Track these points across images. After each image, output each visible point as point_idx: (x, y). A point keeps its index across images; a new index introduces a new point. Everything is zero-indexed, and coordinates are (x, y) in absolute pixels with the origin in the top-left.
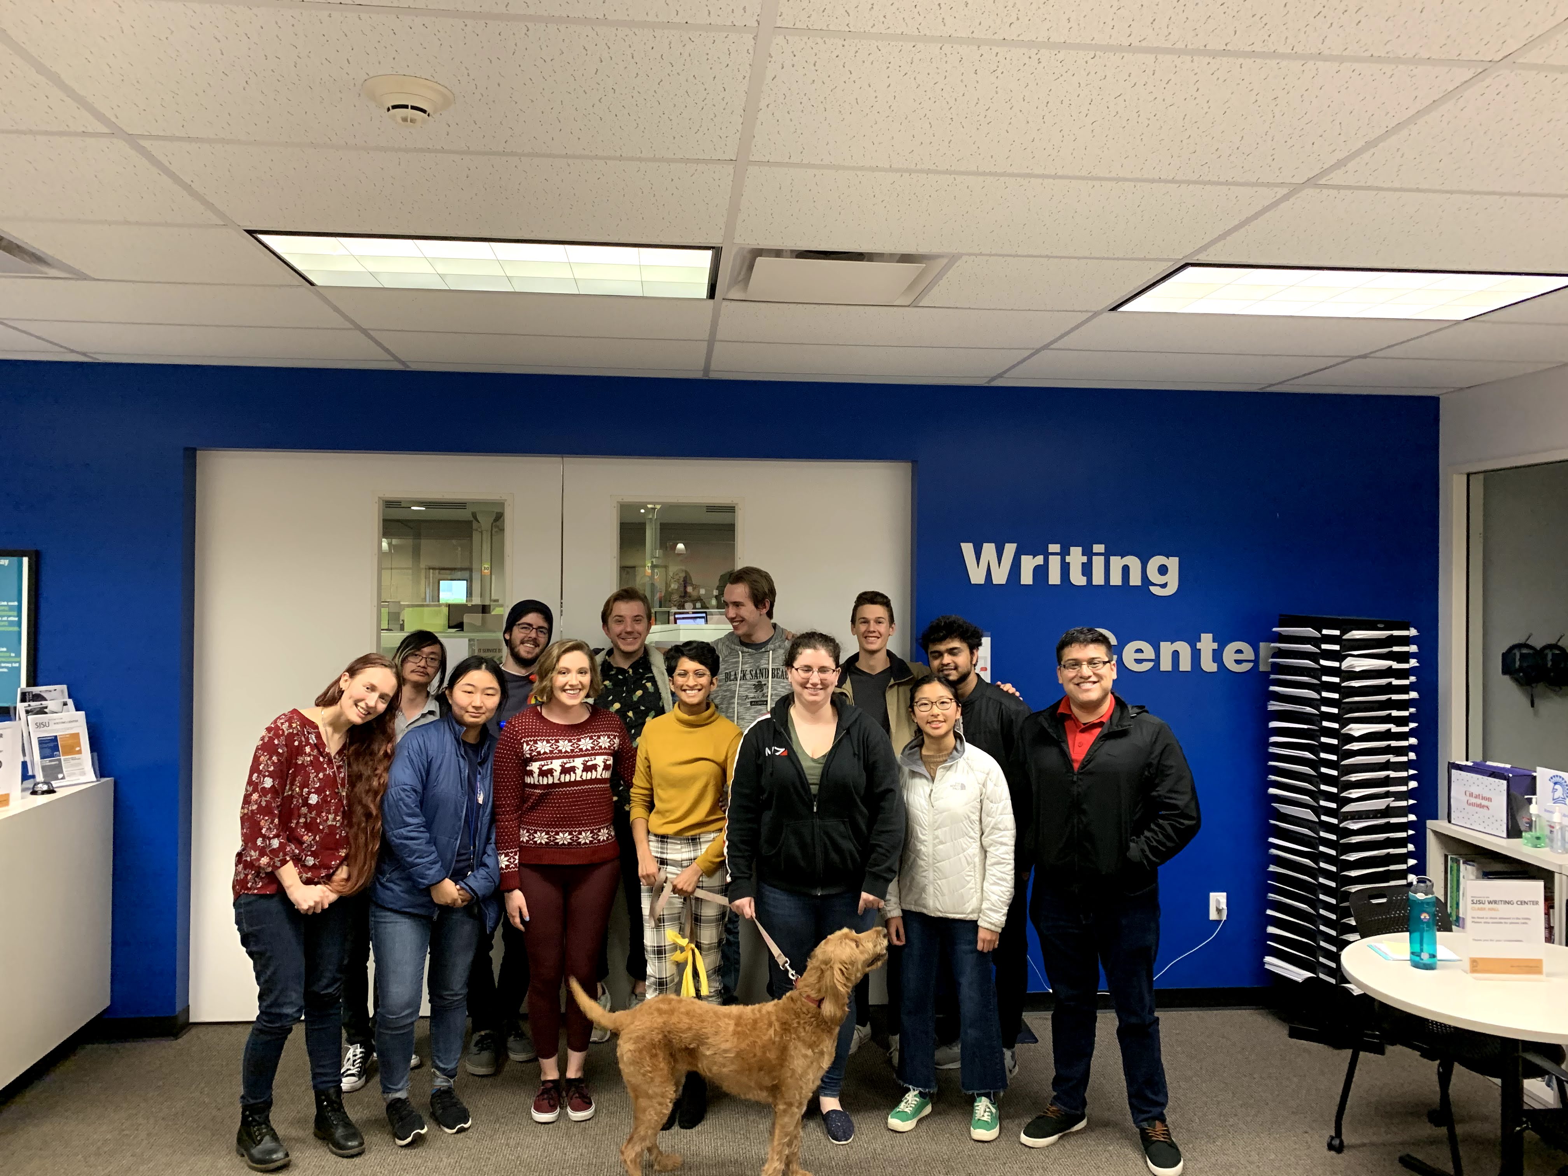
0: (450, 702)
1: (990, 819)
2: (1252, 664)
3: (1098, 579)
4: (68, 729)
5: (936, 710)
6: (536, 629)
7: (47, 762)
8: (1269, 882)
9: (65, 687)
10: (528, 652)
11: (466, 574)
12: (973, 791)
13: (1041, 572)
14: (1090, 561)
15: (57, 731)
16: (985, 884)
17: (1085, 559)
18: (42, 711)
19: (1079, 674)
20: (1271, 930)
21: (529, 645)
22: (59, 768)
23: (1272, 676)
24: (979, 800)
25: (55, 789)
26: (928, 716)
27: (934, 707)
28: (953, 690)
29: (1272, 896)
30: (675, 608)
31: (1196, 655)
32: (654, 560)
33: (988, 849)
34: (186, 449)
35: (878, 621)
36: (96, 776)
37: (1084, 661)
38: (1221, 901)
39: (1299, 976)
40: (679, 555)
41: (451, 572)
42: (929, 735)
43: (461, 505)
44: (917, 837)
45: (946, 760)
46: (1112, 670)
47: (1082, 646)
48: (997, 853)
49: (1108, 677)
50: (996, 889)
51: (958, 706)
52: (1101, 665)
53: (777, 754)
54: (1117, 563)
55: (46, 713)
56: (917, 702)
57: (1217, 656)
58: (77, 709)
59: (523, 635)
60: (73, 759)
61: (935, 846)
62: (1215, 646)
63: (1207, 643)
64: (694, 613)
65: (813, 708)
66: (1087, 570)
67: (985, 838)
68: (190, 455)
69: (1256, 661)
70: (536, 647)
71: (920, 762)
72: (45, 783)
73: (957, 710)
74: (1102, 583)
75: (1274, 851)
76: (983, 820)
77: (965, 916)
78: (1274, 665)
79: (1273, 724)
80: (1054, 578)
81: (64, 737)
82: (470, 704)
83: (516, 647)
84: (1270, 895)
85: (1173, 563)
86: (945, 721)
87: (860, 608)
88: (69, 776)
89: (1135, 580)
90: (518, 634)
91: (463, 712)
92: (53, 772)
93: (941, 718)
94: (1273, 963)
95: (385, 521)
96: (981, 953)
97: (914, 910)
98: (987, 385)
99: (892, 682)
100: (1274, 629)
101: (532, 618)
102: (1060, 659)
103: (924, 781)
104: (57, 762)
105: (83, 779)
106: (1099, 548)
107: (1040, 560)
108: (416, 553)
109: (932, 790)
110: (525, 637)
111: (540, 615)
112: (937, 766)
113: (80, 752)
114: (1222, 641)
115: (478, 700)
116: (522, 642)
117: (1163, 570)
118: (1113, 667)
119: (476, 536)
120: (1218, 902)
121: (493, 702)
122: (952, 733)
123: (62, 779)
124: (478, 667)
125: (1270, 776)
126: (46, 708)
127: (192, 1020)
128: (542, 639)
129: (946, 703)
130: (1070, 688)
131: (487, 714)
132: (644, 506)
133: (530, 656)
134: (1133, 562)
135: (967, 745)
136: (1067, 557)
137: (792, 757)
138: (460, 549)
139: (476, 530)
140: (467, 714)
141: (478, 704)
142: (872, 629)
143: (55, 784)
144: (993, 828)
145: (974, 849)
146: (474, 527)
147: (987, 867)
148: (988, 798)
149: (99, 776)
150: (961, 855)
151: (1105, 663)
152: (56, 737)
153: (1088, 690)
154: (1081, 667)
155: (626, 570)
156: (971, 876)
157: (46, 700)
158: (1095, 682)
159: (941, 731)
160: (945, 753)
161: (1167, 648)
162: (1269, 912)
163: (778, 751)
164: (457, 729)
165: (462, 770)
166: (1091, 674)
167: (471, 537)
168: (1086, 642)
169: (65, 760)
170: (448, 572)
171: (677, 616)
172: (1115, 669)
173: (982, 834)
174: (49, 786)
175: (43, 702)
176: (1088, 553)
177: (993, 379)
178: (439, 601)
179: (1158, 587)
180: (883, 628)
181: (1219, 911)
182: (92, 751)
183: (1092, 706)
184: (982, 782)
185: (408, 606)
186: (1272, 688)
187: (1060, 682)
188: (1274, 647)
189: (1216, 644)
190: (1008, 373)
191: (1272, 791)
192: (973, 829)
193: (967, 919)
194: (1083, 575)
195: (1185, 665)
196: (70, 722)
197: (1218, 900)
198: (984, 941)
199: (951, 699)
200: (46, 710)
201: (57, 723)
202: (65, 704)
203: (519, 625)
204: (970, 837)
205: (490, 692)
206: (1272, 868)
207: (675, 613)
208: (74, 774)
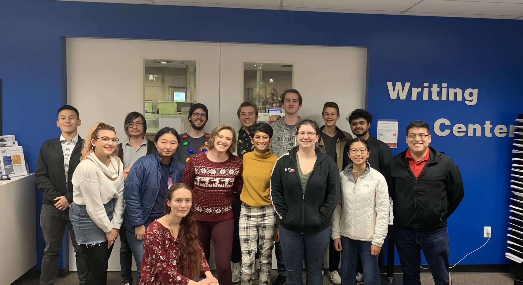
0: (156, 146)
1: (379, 200)
2: (506, 134)
3: (444, 98)
4: (15, 153)
5: (359, 153)
6: (201, 115)
7: (7, 167)
8: (509, 223)
9: (14, 136)
10: (198, 125)
11: (184, 90)
12: (372, 188)
13: (420, 95)
14: (441, 90)
15: (11, 154)
16: (376, 227)
17: (439, 90)
18: (4, 146)
19: (415, 140)
20: (509, 242)
21: (198, 122)
22: (12, 169)
23: (515, 139)
24: (375, 192)
25: (10, 178)
26: (355, 156)
27: (358, 152)
28: (367, 145)
29: (510, 229)
30: (269, 106)
31: (483, 130)
32: (260, 86)
33: (377, 213)
34: (61, 37)
35: (333, 114)
36: (28, 173)
37: (417, 134)
38: (489, 230)
39: (519, 261)
40: (271, 84)
41: (179, 89)
42: (355, 164)
43: (182, 62)
44: (348, 206)
45: (362, 174)
46: (429, 139)
47: (417, 128)
48: (381, 214)
49: (427, 142)
50: (379, 229)
51: (368, 151)
52: (424, 137)
53: (290, 171)
54: (452, 91)
55: (6, 147)
56: (351, 150)
57: (492, 130)
58: (19, 145)
59: (195, 118)
60: (18, 166)
61: (355, 210)
62: (491, 126)
63: (488, 125)
64: (276, 108)
65: (306, 150)
66: (439, 94)
67: (377, 208)
68: (63, 40)
69: (508, 133)
70: (201, 122)
71: (351, 175)
72: (6, 175)
73: (368, 153)
74: (445, 99)
75: (512, 211)
76: (376, 200)
77: (366, 240)
78: (515, 134)
79: (514, 159)
80: (426, 97)
81: (14, 156)
82: (165, 148)
83: (193, 123)
84: (509, 228)
85: (475, 92)
86: (362, 158)
87: (325, 108)
88: (16, 172)
89: (459, 98)
90: (194, 117)
91: (162, 151)
92: (10, 171)
93: (361, 157)
94: (509, 255)
95: (145, 67)
96: (373, 256)
97: (345, 236)
98: (400, 15)
99: (338, 140)
100: (516, 120)
101: (199, 111)
102: (407, 134)
103: (352, 183)
104: (11, 167)
105: (22, 174)
106: (444, 85)
107: (420, 90)
108: (163, 81)
109: (355, 187)
110: (196, 118)
111: (201, 109)
112: (358, 177)
113: (21, 163)
114: (494, 125)
115: (168, 146)
116: (196, 121)
117: (471, 94)
118: (429, 138)
119: (188, 74)
120: (488, 230)
121: (175, 147)
122: (365, 162)
123: (13, 174)
124: (168, 132)
125: (512, 180)
126: (6, 144)
127: (70, 271)
128: (204, 119)
129: (363, 150)
130: (410, 145)
131: (172, 152)
132: (256, 64)
133: (199, 126)
134: (459, 91)
135: (371, 169)
136: (431, 88)
137: (296, 173)
138: (182, 80)
139: (188, 72)
140: (164, 152)
141: (168, 147)
142: (330, 118)
143: (10, 176)
144: (380, 204)
145: (372, 211)
146: (187, 71)
147: (377, 220)
148: (378, 192)
149: (29, 172)
150: (366, 214)
151: (426, 136)
152: (10, 156)
153: (418, 147)
154: (416, 137)
155: (248, 91)
156: (370, 223)
157: (6, 141)
158: (421, 144)
159: (361, 162)
160: (362, 171)
161: (471, 127)
162: (509, 235)
163: (291, 170)
164: (158, 159)
165: (159, 176)
166: (420, 140)
167: (186, 75)
168: (419, 127)
169: (15, 166)
170: (177, 89)
171: (269, 109)
172: (430, 139)
173: (375, 206)
174: (7, 177)
175: (5, 142)
176: (440, 87)
177: (403, 12)
178: (174, 101)
179: (469, 102)
180: (334, 117)
181: (488, 234)
182: (26, 162)
183: (419, 154)
184: (377, 185)
185: (161, 103)
186: (514, 144)
187: (407, 143)
188: (516, 127)
189: (492, 125)
190: (410, 9)
191: (512, 186)
192: (371, 204)
193: (367, 241)
194: (438, 96)
195: (479, 134)
196: (16, 150)
197: (488, 231)
198: (375, 251)
199: (365, 149)
200: (6, 145)
201: (11, 151)
202: (14, 143)
203: (193, 114)
204: (370, 207)
205: (173, 142)
206: (511, 217)
207: (269, 108)
208: (18, 172)
